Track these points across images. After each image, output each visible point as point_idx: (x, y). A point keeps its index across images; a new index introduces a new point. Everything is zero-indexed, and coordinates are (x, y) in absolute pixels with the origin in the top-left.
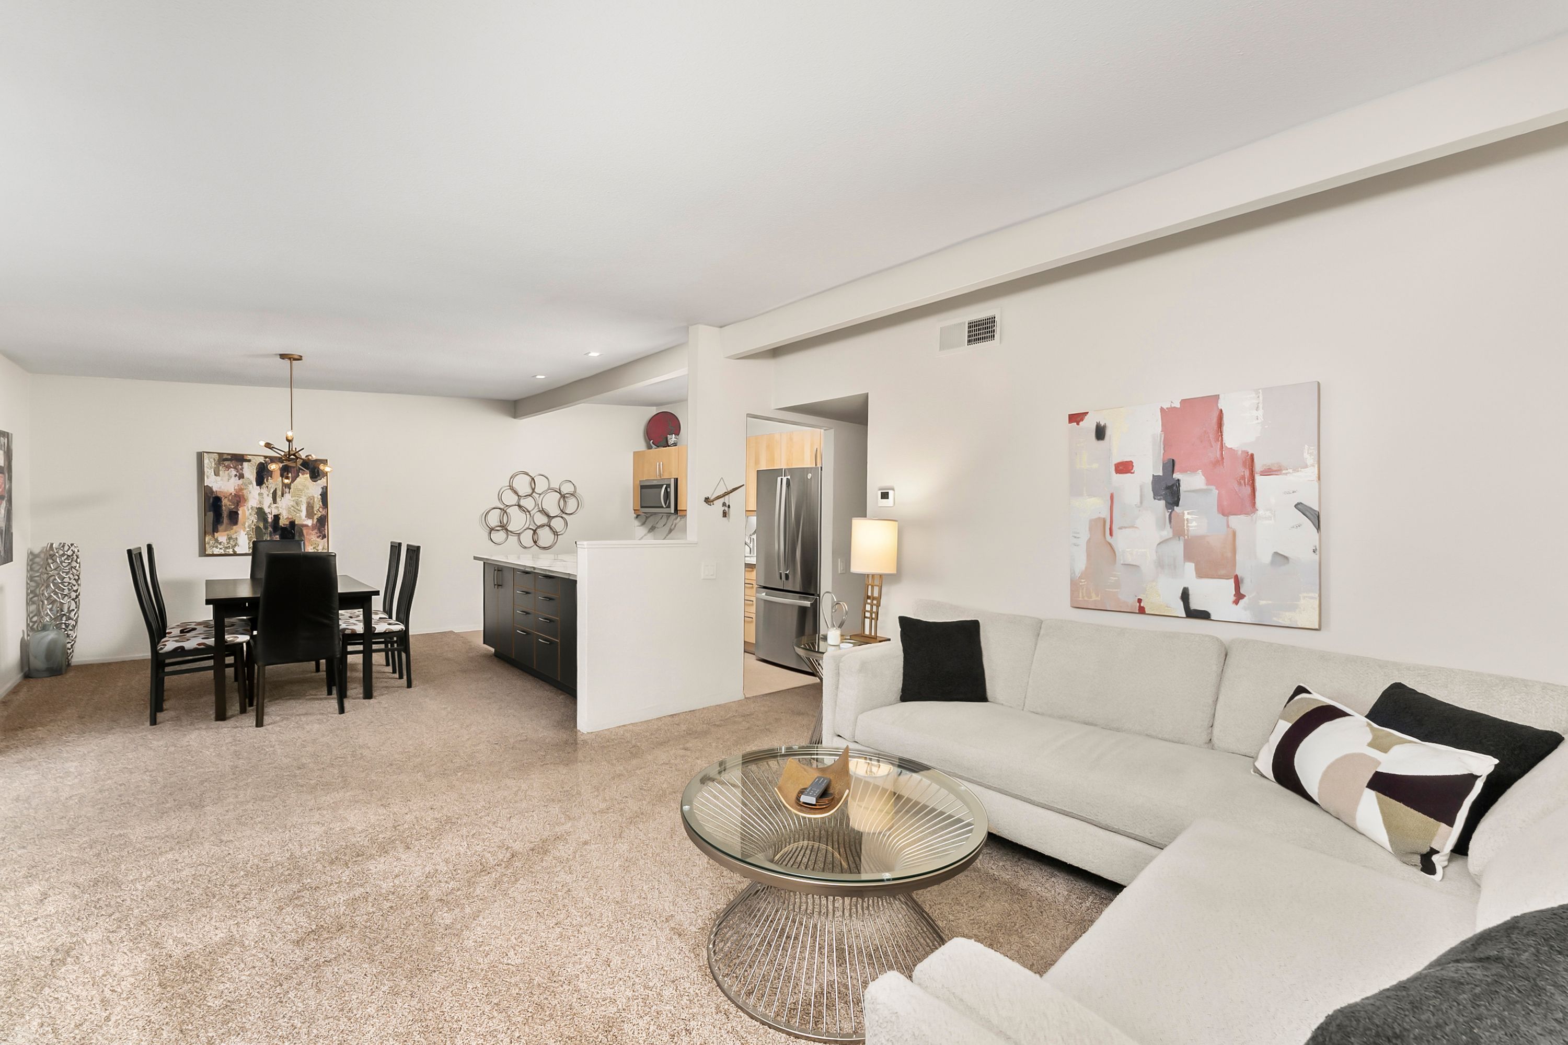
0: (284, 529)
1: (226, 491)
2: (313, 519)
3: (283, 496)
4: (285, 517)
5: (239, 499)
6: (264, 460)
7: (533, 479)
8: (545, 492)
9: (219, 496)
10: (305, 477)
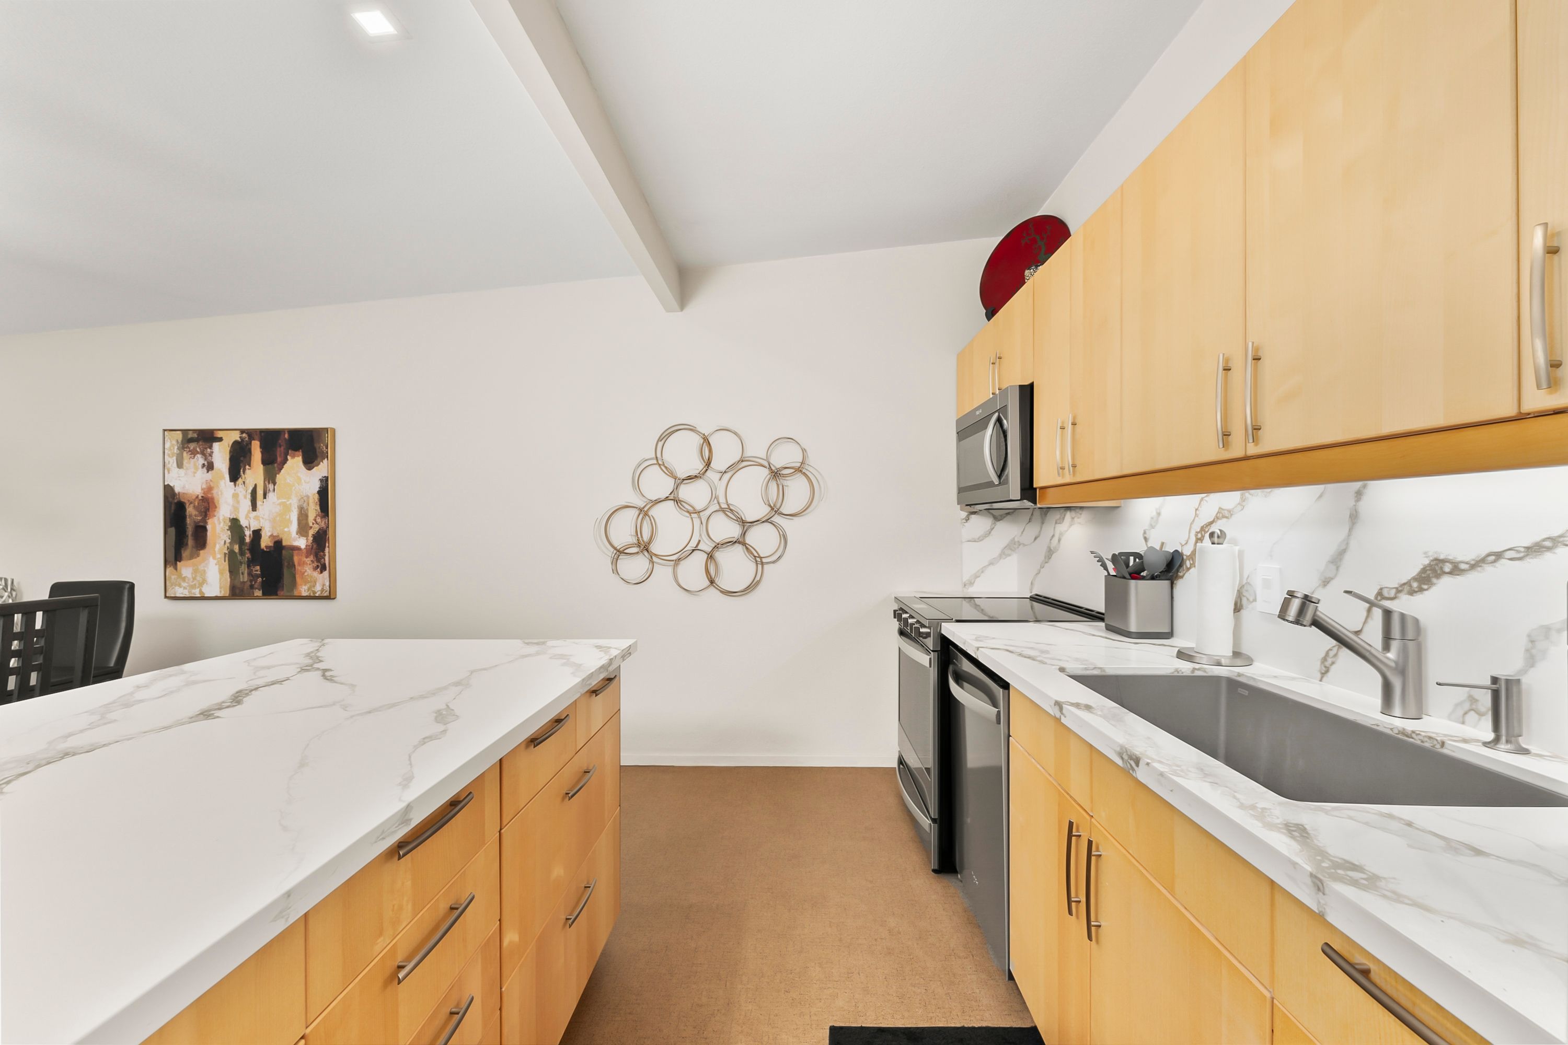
0: (265, 553)
1: (191, 491)
2: (307, 536)
4: (269, 534)
5: (207, 504)
6: (240, 437)
7: (706, 440)
8: (734, 468)
9: (183, 500)
10: (295, 463)
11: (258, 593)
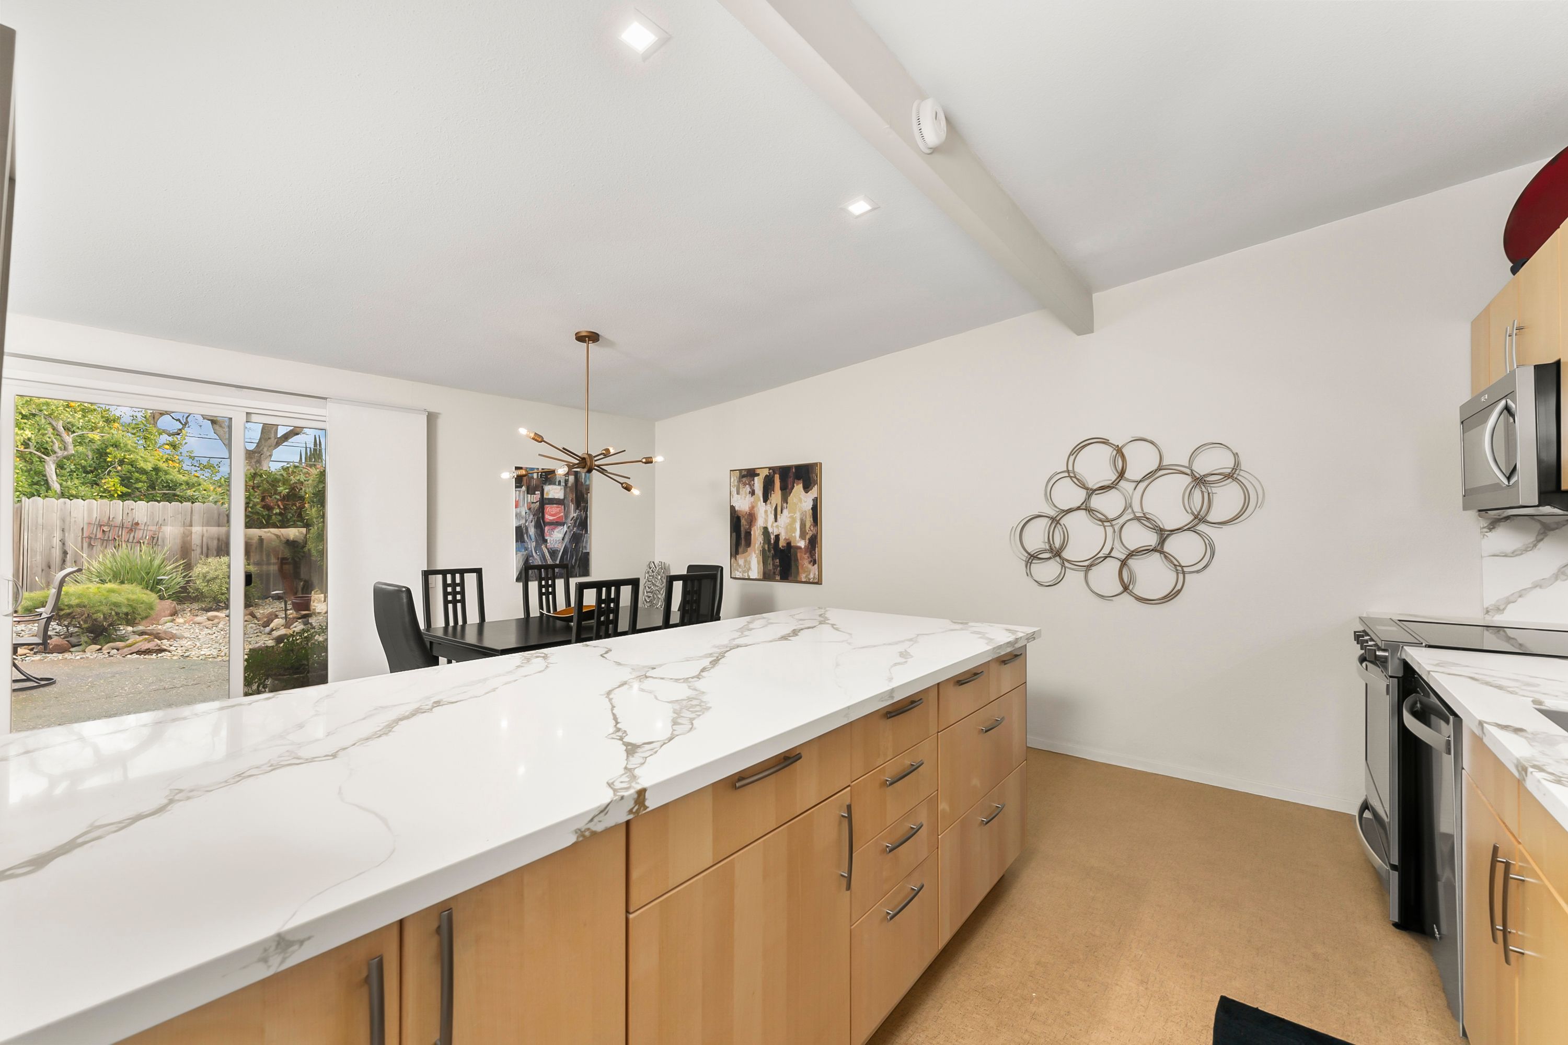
0: (782, 551)
1: (743, 510)
2: (805, 539)
3: (782, 513)
4: (784, 538)
5: (752, 517)
6: (769, 473)
7: (1119, 451)
8: (1150, 476)
9: (739, 515)
10: (798, 488)
11: (778, 578)
